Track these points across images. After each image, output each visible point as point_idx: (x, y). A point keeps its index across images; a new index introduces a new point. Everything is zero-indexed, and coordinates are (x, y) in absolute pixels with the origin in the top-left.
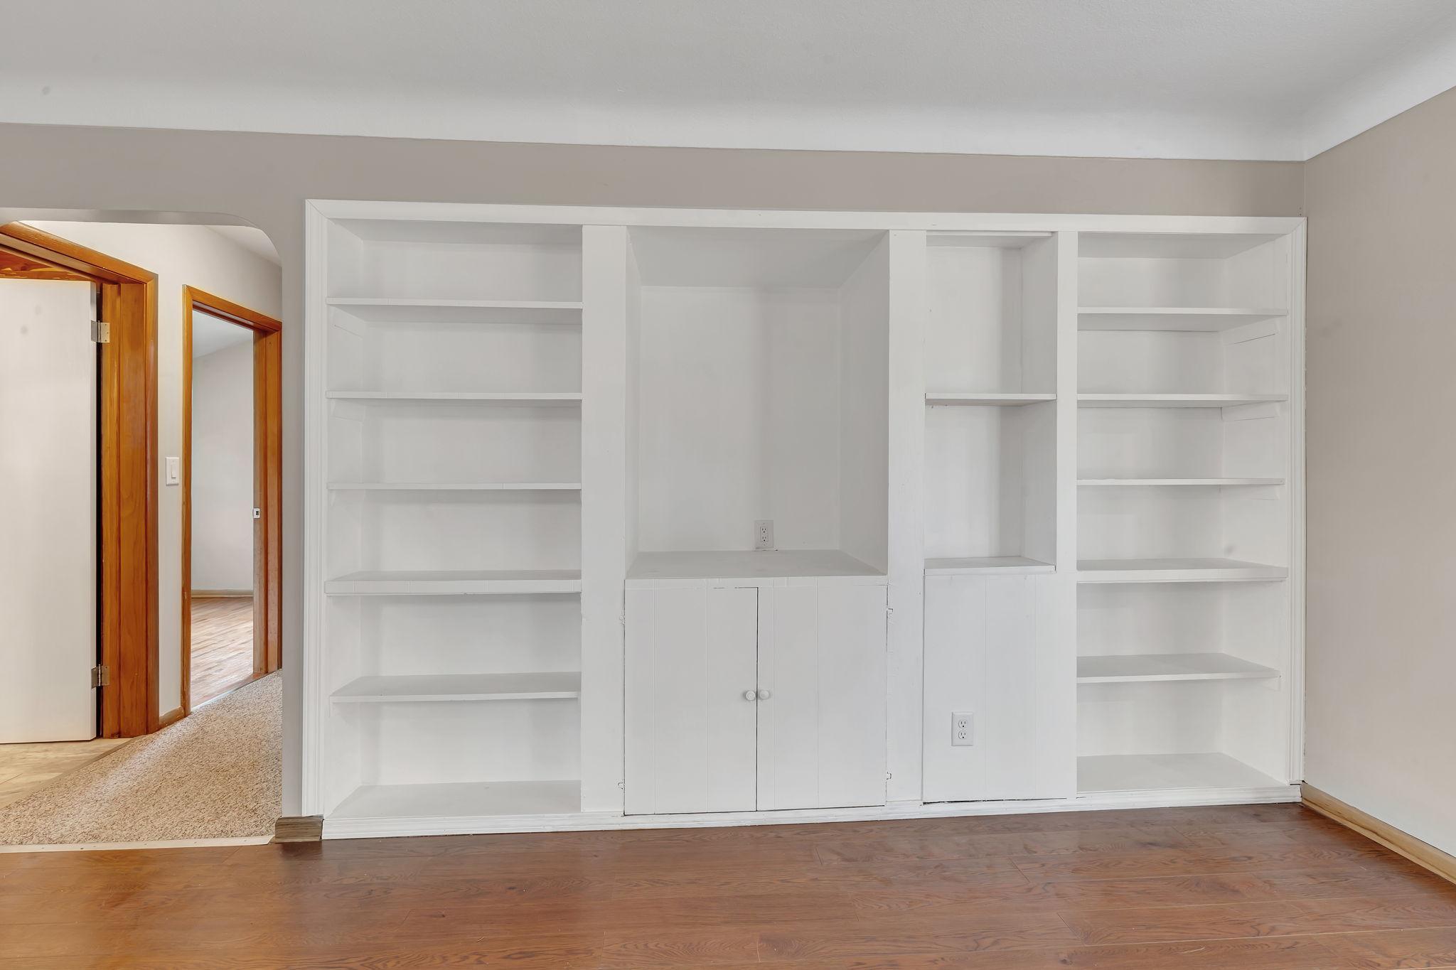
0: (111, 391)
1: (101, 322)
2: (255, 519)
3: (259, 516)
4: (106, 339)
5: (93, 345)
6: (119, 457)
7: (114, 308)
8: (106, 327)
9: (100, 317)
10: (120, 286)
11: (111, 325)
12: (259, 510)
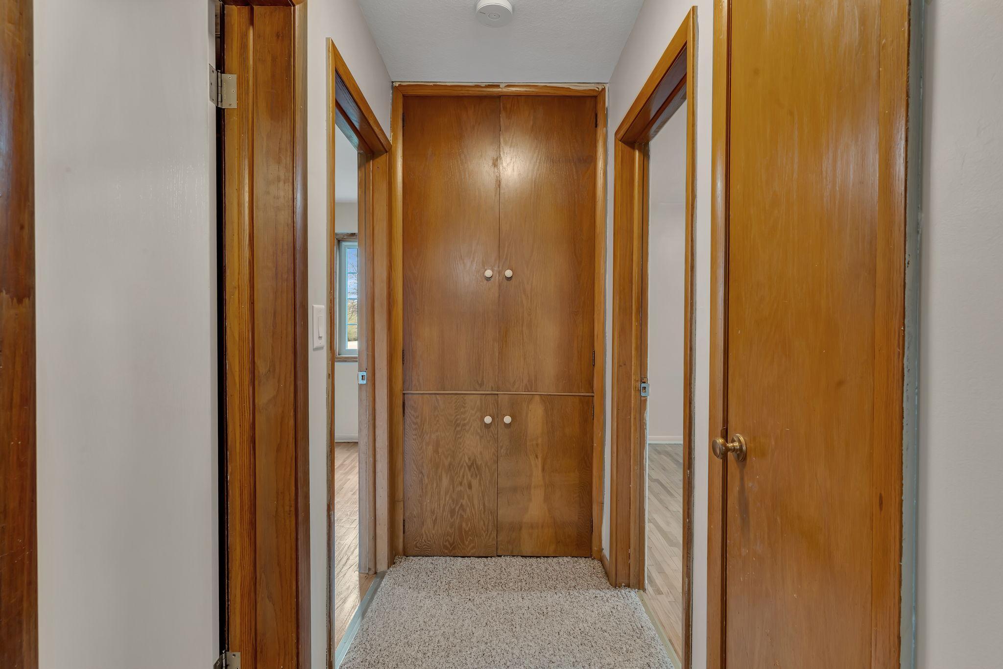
0: (240, 190)
1: (223, 72)
2: (360, 386)
3: (365, 382)
4: (231, 102)
5: (211, 107)
6: (252, 303)
7: (244, 47)
8: (230, 79)
9: (220, 65)
10: (252, 10)
11: (239, 78)
12: (365, 374)
